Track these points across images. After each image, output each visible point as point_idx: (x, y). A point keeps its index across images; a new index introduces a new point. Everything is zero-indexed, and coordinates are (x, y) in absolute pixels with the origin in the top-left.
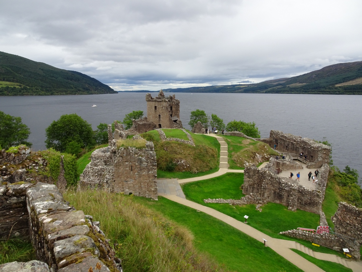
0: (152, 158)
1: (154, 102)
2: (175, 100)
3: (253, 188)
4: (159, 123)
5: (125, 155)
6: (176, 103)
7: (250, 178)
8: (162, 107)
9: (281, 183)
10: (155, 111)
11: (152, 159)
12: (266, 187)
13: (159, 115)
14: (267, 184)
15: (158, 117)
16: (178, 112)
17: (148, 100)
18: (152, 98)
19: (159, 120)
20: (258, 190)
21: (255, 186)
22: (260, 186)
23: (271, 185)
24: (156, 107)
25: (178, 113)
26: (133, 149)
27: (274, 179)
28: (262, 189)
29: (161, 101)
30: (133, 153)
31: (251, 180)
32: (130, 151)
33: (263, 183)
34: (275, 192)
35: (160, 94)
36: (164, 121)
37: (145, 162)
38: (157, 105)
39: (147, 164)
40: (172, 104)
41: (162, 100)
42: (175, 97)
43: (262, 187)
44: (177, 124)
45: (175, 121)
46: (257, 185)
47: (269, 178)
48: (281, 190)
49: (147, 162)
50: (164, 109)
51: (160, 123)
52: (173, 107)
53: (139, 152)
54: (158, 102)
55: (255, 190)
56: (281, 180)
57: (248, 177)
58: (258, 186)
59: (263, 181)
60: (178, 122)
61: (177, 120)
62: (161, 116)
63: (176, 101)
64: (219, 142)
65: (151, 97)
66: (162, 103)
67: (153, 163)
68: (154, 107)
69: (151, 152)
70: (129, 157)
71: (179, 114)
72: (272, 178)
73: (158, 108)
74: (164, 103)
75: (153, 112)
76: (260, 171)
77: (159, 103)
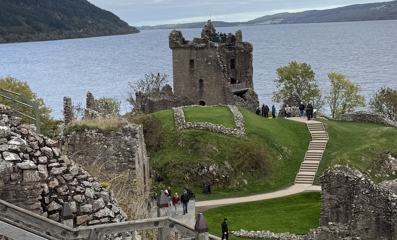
0: (128, 149)
1: (187, 51)
2: (240, 43)
3: (338, 213)
4: (200, 98)
5: (77, 142)
6: (243, 51)
7: (331, 194)
8: (207, 62)
9: (389, 201)
10: (192, 72)
11: (128, 151)
12: (359, 209)
13: (201, 81)
14: (362, 203)
15: (198, 86)
16: (249, 73)
17: (174, 46)
18: (184, 42)
19: (201, 92)
20: (347, 216)
21: (341, 209)
22: (350, 209)
23: (371, 205)
24: (192, 61)
25: (248, 75)
26: (93, 132)
27: (377, 194)
28: (353, 215)
29: (202, 48)
30: (91, 139)
31: (334, 197)
32: (87, 135)
33: (355, 201)
34: (378, 220)
35: (207, 31)
36: (212, 94)
37: (114, 155)
38: (194, 58)
39: (116, 158)
40: (235, 52)
41: (206, 46)
42: (241, 37)
43: (353, 210)
44: (245, 101)
45: (241, 94)
46: (345, 206)
47: (367, 192)
48: (389, 214)
49: (117, 155)
50: (211, 65)
51: (202, 100)
52: (236, 60)
53: (104, 137)
54: (197, 49)
55: (342, 217)
56: (389, 195)
57: (328, 192)
58: (347, 208)
59: (353, 198)
60: (247, 95)
61: (246, 91)
62: (204, 83)
63: (245, 44)
64: (311, 132)
65: (184, 39)
66: (206, 51)
67: (129, 157)
68: (188, 62)
69: (126, 138)
70: (85, 145)
71: (251, 77)
72: (372, 190)
73: (197, 65)
74: (211, 52)
75: (187, 74)
76: (350, 178)
77: (199, 51)
